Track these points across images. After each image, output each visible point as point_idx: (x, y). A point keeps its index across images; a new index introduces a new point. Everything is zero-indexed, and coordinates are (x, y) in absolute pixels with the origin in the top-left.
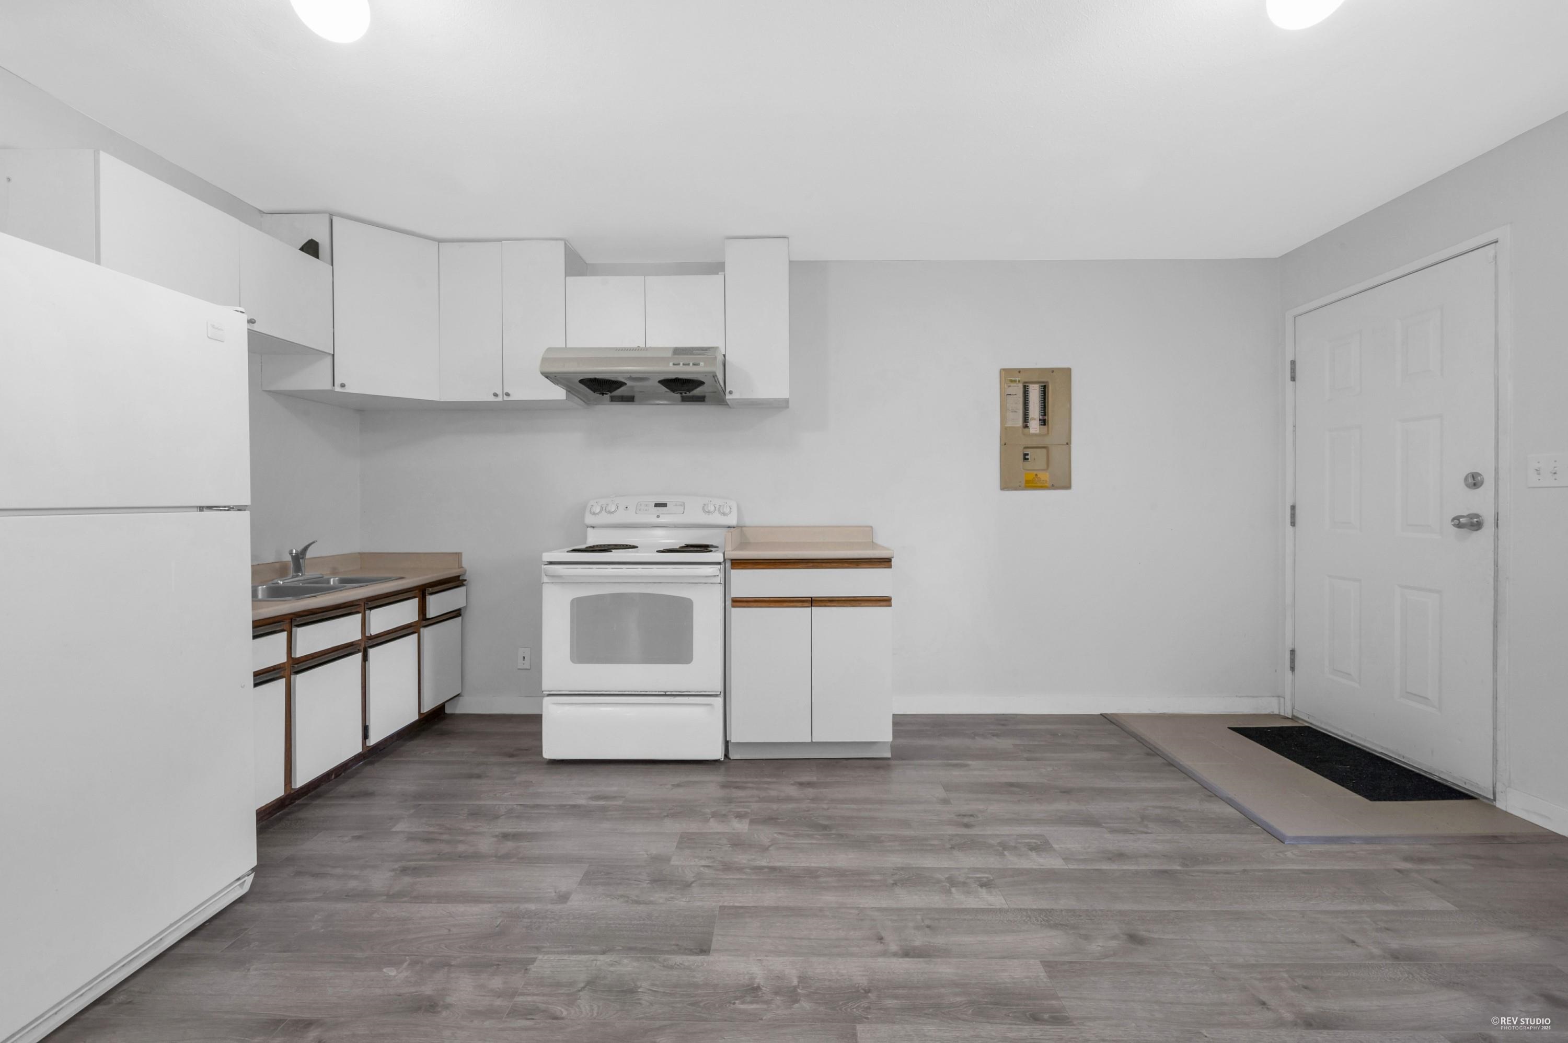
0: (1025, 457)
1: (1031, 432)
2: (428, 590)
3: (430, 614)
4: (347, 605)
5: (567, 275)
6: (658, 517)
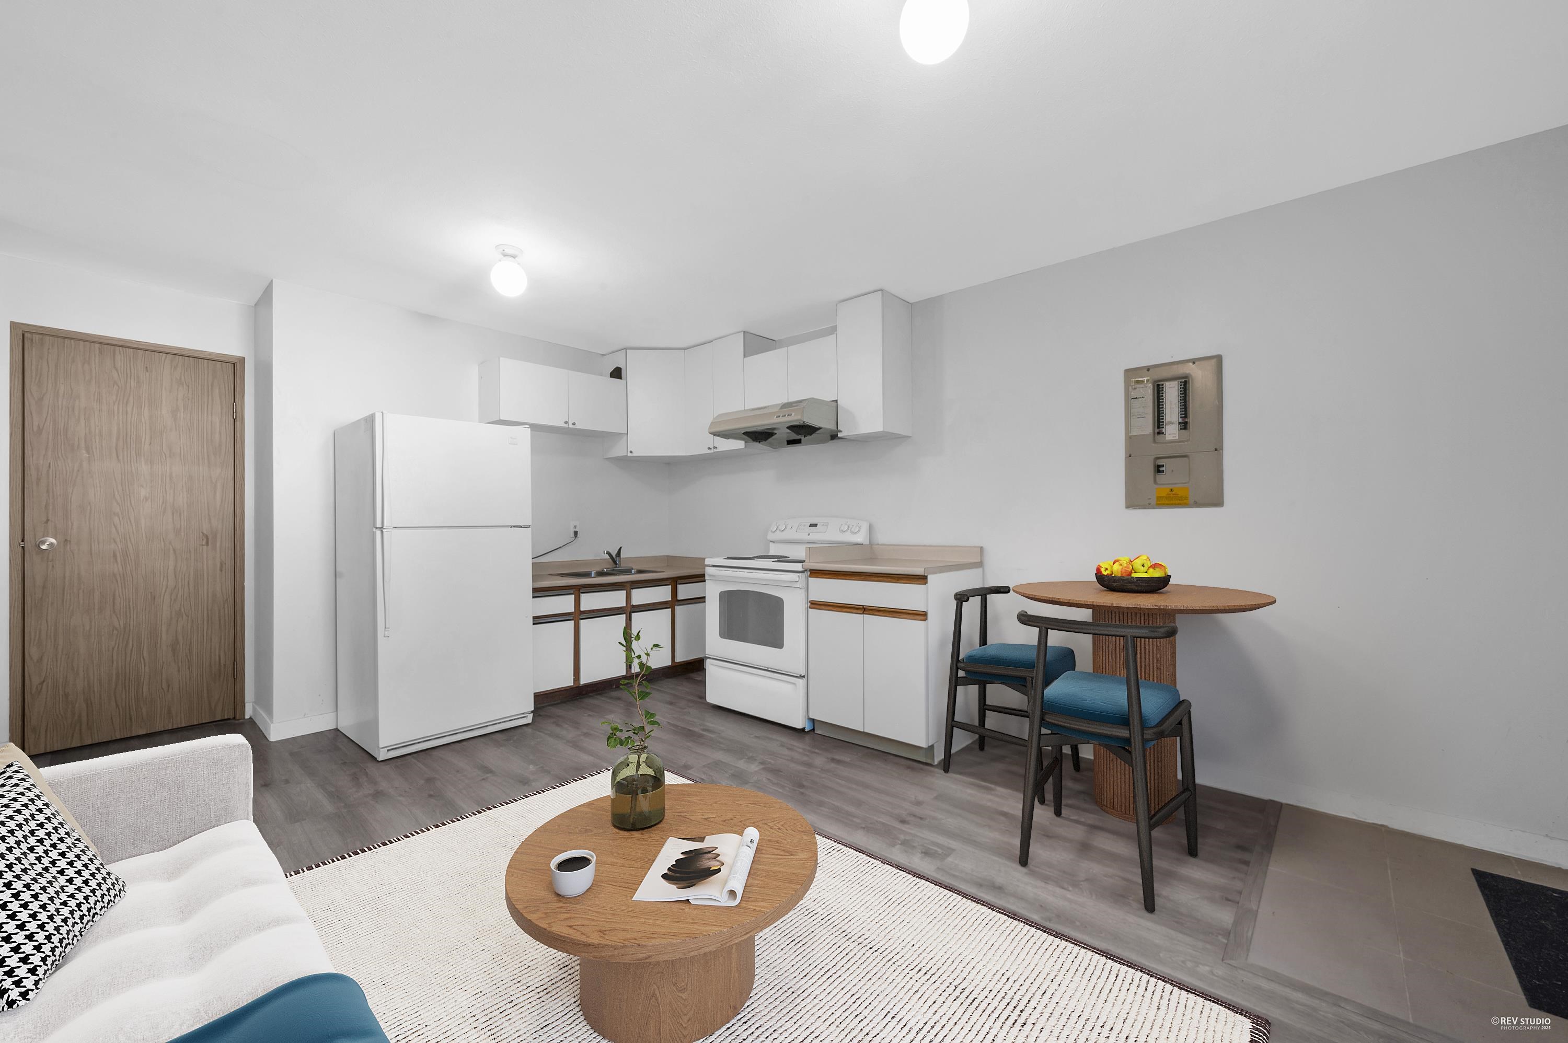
0: (1158, 469)
1: (1167, 439)
2: (679, 581)
3: (680, 597)
4: (617, 584)
5: (745, 356)
6: (809, 535)
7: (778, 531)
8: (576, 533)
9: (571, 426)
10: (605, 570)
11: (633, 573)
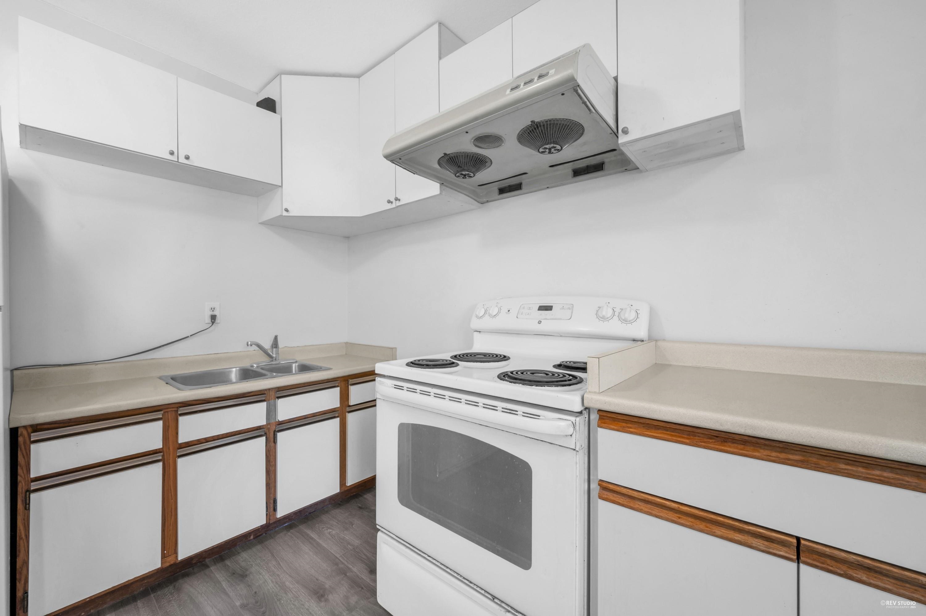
2: (351, 381)
3: (352, 402)
4: (251, 394)
5: (440, 58)
6: (540, 322)
7: (487, 316)
8: (213, 318)
9: (182, 160)
10: (255, 365)
11: (294, 372)
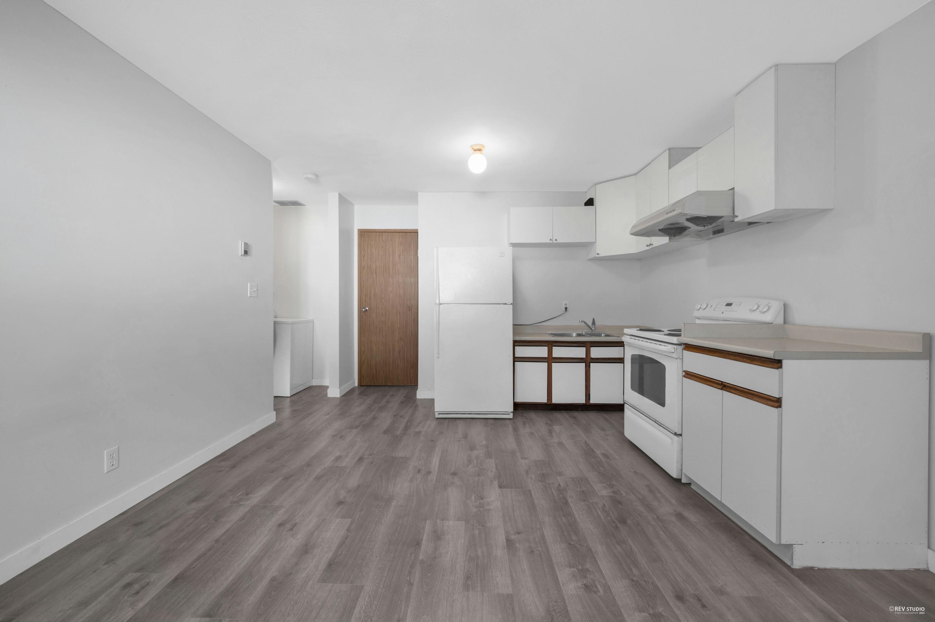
4: (580, 343)
5: (670, 168)
6: (723, 313)
7: (701, 309)
8: (566, 308)
9: (554, 242)
10: (583, 331)
11: (602, 336)
